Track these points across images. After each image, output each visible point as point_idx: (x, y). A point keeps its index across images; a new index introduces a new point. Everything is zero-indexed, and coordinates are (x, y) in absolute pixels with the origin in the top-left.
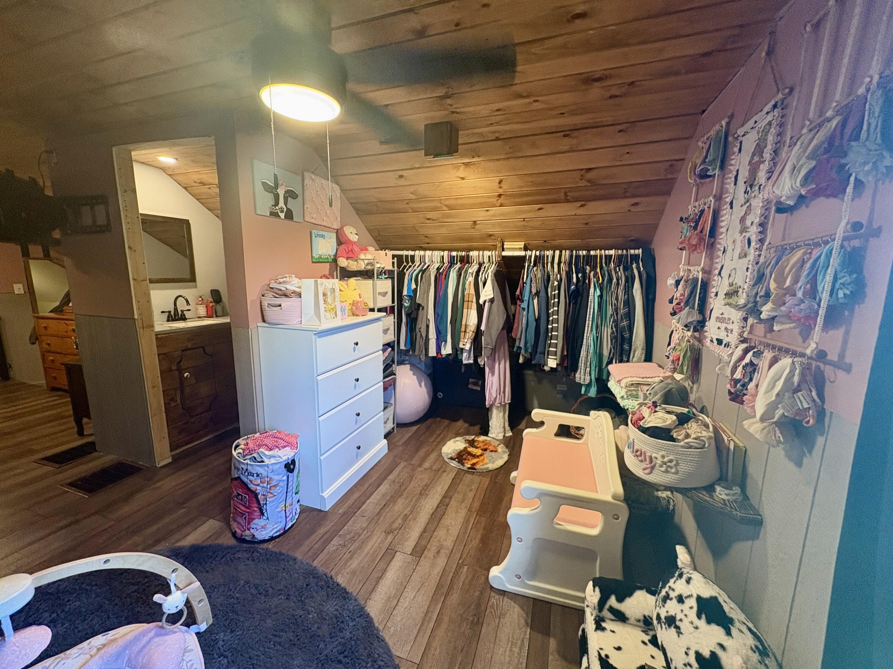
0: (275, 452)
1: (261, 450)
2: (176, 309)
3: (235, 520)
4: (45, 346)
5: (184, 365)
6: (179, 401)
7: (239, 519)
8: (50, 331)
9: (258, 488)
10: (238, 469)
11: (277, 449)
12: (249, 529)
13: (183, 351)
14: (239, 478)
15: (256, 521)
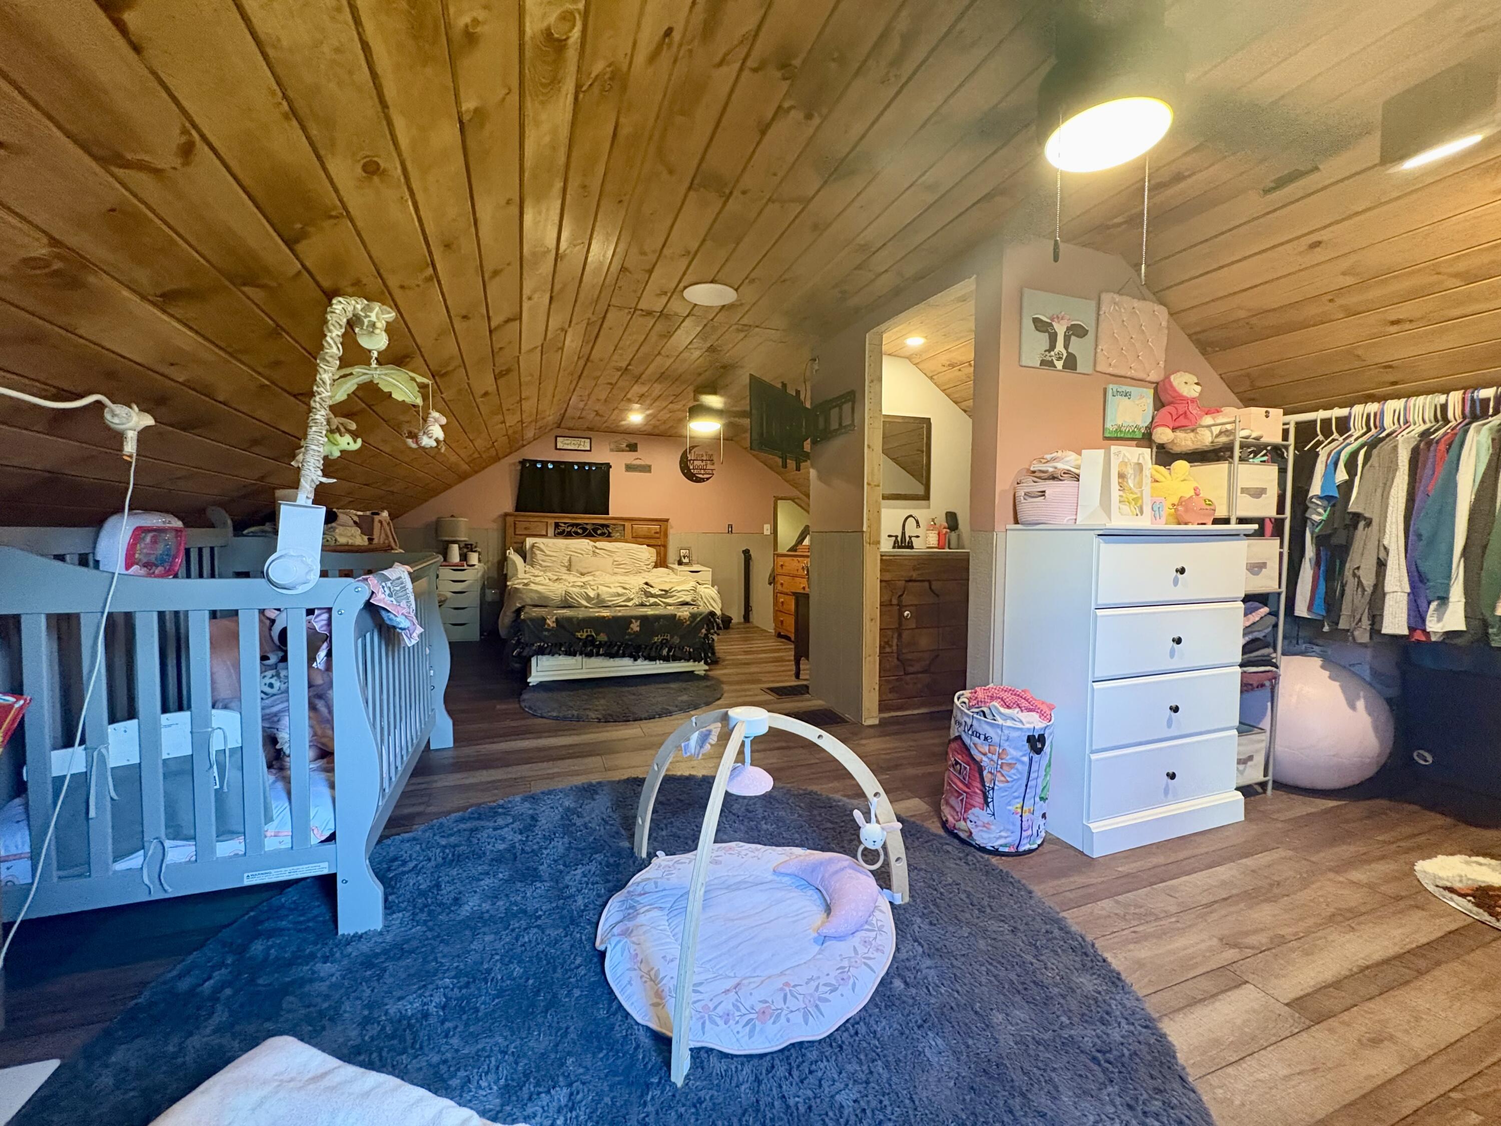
0: (1015, 712)
1: (995, 703)
2: (903, 533)
3: (947, 803)
4: (779, 587)
5: (906, 599)
6: (895, 648)
7: (953, 801)
8: (784, 571)
9: (985, 759)
10: (960, 724)
11: (1018, 709)
12: (965, 820)
13: (907, 581)
14: (959, 738)
15: (976, 810)
